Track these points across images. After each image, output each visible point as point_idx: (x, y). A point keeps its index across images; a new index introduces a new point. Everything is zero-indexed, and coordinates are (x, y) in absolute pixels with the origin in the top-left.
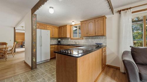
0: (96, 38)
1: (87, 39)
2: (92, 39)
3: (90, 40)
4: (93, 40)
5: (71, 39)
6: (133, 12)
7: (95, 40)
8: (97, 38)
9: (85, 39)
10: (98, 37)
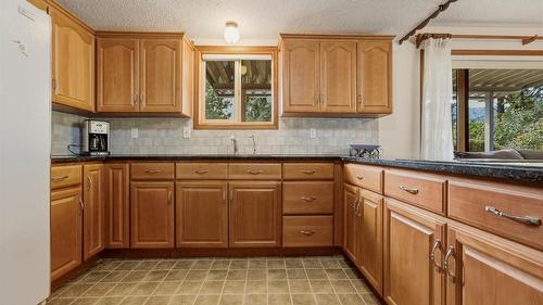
0: (337, 127)
1: (297, 127)
2: (322, 127)
3: (313, 133)
4: (328, 134)
5: (196, 126)
6: (454, 52)
7: (337, 132)
8: (346, 127)
9: (289, 127)
10: (349, 121)
